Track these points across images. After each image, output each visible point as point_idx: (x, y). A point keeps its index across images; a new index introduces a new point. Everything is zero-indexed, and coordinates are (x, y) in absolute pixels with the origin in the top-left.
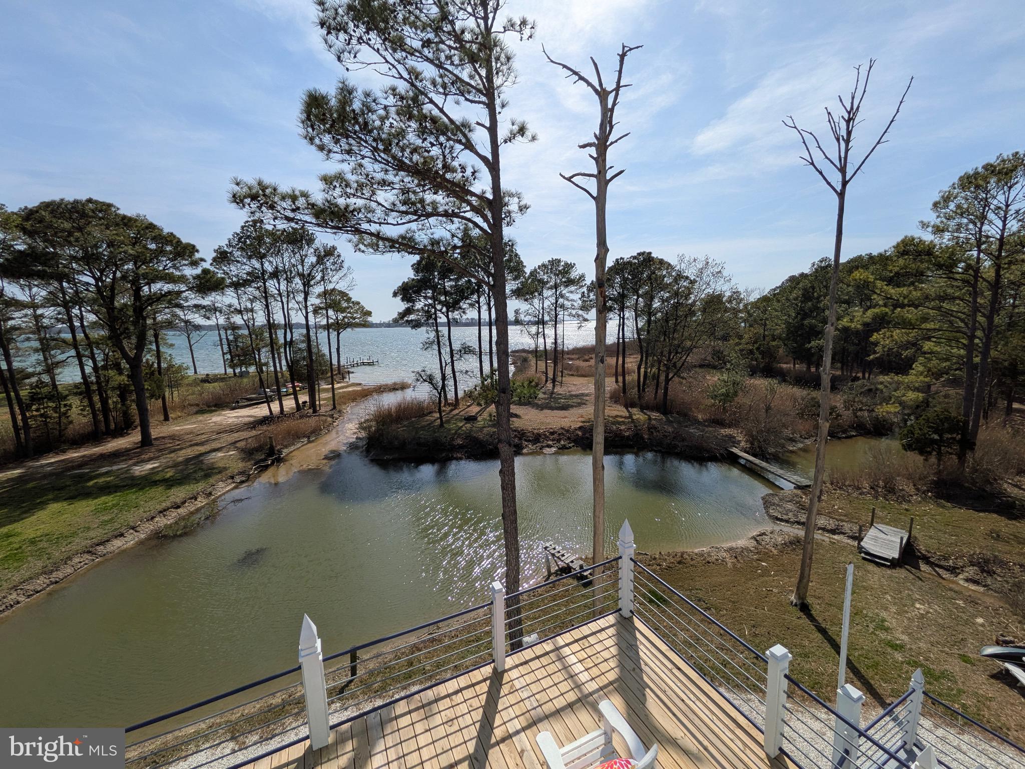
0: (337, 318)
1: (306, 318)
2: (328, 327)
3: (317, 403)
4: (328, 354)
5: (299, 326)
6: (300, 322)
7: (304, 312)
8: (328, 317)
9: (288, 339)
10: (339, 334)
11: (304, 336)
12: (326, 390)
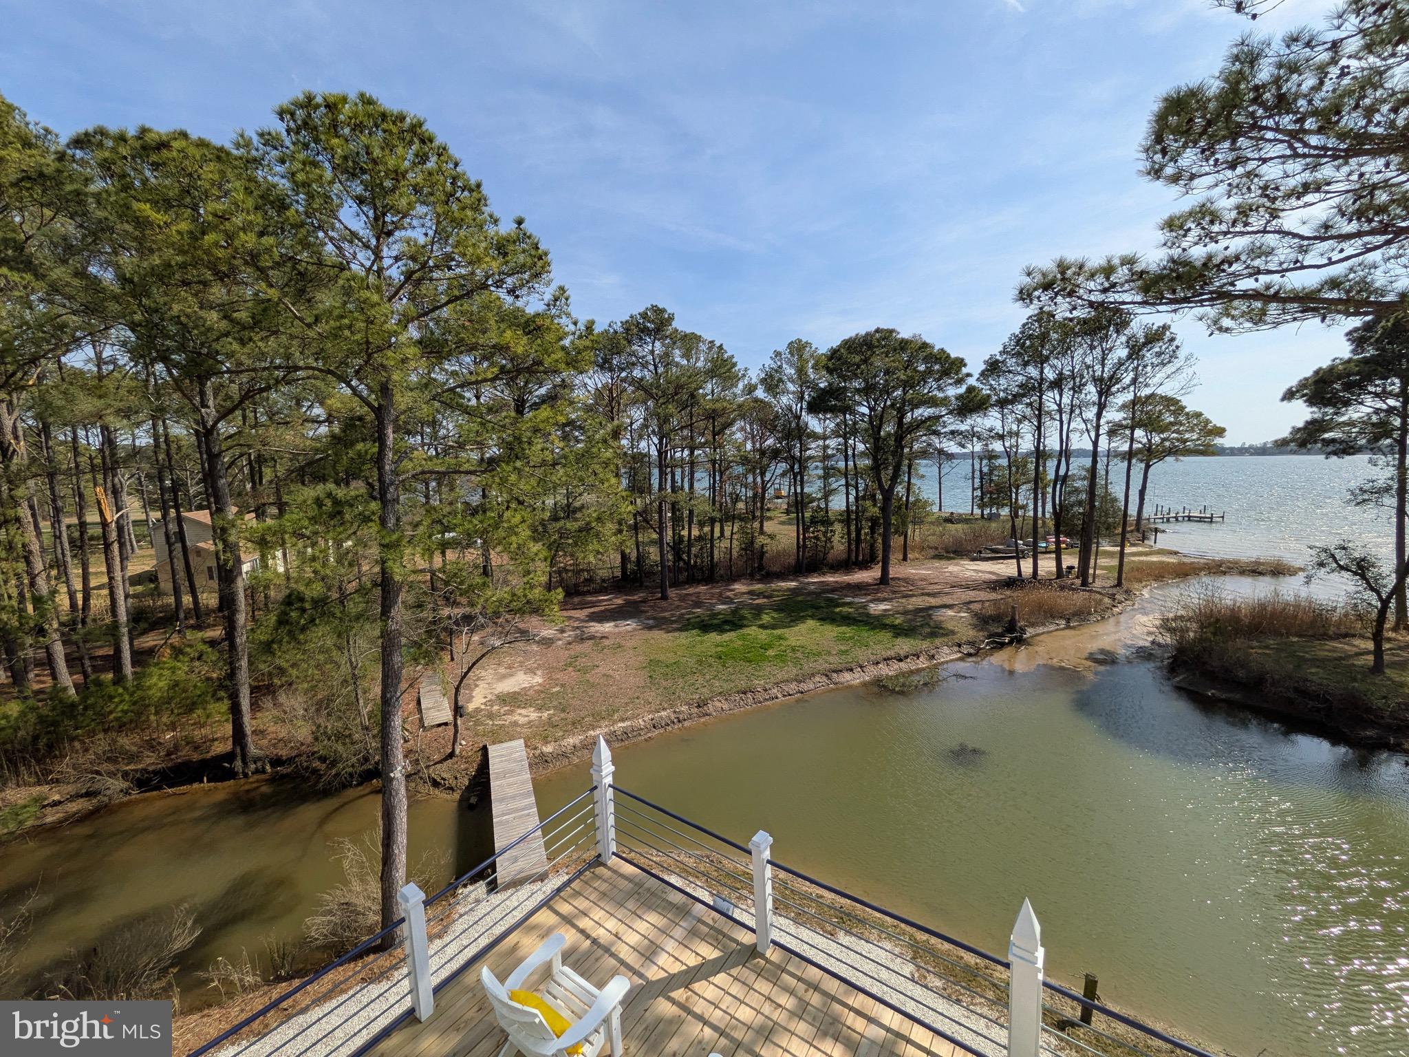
0: (1150, 441)
1: (1095, 444)
2: (1130, 455)
3: (1091, 571)
4: (1122, 497)
5: (1081, 453)
6: (1083, 447)
7: (1093, 434)
8: (1132, 440)
9: (1062, 472)
10: (1148, 467)
11: (1087, 470)
12: (1110, 555)
